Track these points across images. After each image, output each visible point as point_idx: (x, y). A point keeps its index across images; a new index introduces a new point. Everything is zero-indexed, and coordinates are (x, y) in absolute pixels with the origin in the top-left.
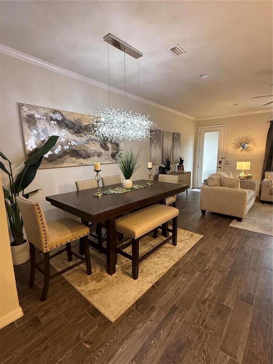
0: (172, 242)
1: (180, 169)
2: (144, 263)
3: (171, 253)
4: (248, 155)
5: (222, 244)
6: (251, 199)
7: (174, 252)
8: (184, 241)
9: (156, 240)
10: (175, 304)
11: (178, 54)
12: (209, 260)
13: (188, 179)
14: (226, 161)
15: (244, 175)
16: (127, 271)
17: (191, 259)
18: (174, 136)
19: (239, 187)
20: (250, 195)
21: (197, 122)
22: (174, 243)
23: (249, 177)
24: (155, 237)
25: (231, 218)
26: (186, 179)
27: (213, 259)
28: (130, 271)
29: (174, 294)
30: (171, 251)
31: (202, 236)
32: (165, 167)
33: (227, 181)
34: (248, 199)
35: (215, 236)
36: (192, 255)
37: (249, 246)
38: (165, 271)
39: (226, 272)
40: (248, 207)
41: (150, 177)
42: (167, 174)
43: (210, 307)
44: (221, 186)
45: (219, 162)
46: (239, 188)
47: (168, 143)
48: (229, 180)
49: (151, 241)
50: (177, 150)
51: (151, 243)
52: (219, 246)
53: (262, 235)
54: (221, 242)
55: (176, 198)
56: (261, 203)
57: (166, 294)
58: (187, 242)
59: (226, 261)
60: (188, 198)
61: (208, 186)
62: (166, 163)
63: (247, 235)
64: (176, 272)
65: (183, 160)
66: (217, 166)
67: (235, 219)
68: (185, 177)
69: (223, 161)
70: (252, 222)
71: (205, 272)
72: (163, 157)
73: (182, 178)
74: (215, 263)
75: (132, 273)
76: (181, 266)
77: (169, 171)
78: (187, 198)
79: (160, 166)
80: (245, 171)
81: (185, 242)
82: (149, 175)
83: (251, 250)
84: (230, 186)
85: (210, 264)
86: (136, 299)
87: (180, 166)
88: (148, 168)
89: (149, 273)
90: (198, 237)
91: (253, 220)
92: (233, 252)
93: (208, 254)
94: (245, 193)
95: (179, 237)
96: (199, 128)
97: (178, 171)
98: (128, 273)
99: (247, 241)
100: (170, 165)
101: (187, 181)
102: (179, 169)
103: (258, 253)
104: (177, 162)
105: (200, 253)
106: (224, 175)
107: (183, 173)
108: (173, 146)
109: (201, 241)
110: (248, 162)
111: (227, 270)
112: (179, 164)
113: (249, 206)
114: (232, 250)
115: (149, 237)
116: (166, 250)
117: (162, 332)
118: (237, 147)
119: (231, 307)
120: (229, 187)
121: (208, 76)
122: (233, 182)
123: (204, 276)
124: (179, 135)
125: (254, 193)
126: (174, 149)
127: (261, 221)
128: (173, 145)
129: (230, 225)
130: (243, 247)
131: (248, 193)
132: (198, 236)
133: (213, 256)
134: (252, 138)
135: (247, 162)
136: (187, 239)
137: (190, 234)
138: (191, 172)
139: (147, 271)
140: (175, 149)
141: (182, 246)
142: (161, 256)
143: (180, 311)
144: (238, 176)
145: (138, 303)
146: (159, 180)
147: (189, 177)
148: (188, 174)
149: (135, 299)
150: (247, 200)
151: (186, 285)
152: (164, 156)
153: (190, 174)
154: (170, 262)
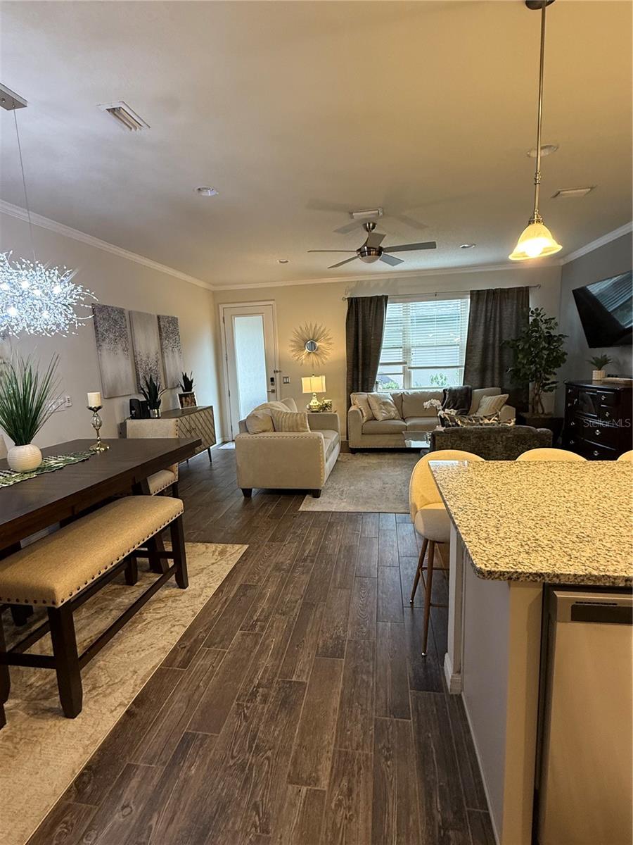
0: (176, 580)
1: (186, 401)
2: (101, 662)
3: (176, 607)
4: (320, 363)
5: (286, 554)
6: (331, 450)
7: (182, 605)
8: (205, 571)
9: (134, 588)
10: (187, 733)
11: (131, 126)
12: (261, 596)
13: (208, 423)
14: (284, 378)
15: (318, 403)
16: (47, 704)
17: (222, 607)
18: (161, 323)
19: (306, 428)
20: (329, 442)
21: (213, 292)
22: (182, 583)
23: (327, 405)
24: (131, 580)
25: (301, 494)
26: (204, 425)
27: (269, 592)
28: (55, 701)
29: (185, 707)
30: (174, 605)
31: (246, 547)
32: (145, 399)
33: (283, 419)
34: (325, 452)
35: (273, 540)
36: (225, 598)
37: (335, 542)
38: (161, 659)
39: (295, 610)
40: (328, 466)
41: (97, 430)
42: (152, 416)
43: (265, 700)
44: (275, 431)
45: (270, 380)
46: (307, 431)
47: (147, 342)
48: (288, 416)
49: (118, 595)
50: (173, 357)
51: (119, 600)
52: (280, 559)
53: (354, 514)
54: (284, 548)
55: (177, 473)
56: (350, 454)
57: (165, 716)
58: (212, 572)
59: (294, 587)
60: (213, 466)
61: (249, 435)
62: (146, 390)
63: (329, 521)
64: (188, 651)
65: (190, 380)
66: (268, 388)
67: (309, 494)
68: (201, 420)
69: (277, 377)
70: (338, 493)
71: (253, 626)
72: (137, 375)
73: (192, 422)
74: (273, 599)
75: (60, 705)
76: (201, 632)
77: (158, 408)
78: (211, 468)
79: (131, 400)
80: (319, 396)
81: (208, 572)
82: (94, 427)
83: (337, 550)
84: (291, 429)
85: (264, 604)
86: (78, 772)
87: (186, 396)
88: (90, 408)
89: (116, 681)
90: (237, 551)
91: (340, 489)
92: (306, 564)
93: (259, 584)
94: (319, 438)
95: (192, 564)
96: (221, 307)
97: (182, 407)
98: (50, 710)
99: (331, 534)
100: (157, 394)
101: (206, 429)
102: (184, 402)
103: (349, 550)
104: (178, 386)
105: (243, 586)
106: (280, 406)
107: (195, 410)
108: (162, 349)
109: (244, 558)
110: (320, 377)
111: (297, 606)
112: (184, 391)
113: (330, 464)
114: (305, 560)
115: (116, 586)
116: (163, 605)
117: (153, 822)
118: (301, 347)
119: (307, 679)
120: (290, 431)
121: (214, 193)
122: (296, 420)
123: (253, 634)
124: (173, 321)
125: (335, 436)
126: (165, 354)
127: (352, 488)
128: (162, 345)
129: (301, 509)
130: (323, 548)
131: (324, 438)
132: (237, 548)
133: (269, 584)
134: (321, 330)
135: (318, 376)
136: (213, 564)
137: (219, 549)
138: (212, 407)
139: (109, 679)
140: (168, 353)
141: (202, 583)
142: (149, 626)
143: (198, 743)
144: (308, 407)
145: (85, 779)
146: (129, 436)
147: (209, 418)
148: (207, 414)
149: (74, 771)
150: (323, 451)
151: (213, 672)
152: (141, 375)
153: (210, 412)
154: (171, 632)
